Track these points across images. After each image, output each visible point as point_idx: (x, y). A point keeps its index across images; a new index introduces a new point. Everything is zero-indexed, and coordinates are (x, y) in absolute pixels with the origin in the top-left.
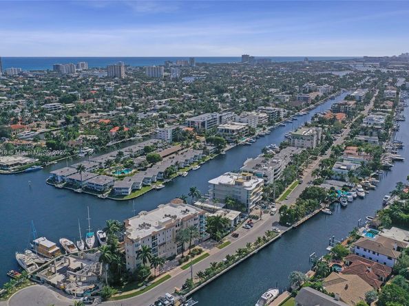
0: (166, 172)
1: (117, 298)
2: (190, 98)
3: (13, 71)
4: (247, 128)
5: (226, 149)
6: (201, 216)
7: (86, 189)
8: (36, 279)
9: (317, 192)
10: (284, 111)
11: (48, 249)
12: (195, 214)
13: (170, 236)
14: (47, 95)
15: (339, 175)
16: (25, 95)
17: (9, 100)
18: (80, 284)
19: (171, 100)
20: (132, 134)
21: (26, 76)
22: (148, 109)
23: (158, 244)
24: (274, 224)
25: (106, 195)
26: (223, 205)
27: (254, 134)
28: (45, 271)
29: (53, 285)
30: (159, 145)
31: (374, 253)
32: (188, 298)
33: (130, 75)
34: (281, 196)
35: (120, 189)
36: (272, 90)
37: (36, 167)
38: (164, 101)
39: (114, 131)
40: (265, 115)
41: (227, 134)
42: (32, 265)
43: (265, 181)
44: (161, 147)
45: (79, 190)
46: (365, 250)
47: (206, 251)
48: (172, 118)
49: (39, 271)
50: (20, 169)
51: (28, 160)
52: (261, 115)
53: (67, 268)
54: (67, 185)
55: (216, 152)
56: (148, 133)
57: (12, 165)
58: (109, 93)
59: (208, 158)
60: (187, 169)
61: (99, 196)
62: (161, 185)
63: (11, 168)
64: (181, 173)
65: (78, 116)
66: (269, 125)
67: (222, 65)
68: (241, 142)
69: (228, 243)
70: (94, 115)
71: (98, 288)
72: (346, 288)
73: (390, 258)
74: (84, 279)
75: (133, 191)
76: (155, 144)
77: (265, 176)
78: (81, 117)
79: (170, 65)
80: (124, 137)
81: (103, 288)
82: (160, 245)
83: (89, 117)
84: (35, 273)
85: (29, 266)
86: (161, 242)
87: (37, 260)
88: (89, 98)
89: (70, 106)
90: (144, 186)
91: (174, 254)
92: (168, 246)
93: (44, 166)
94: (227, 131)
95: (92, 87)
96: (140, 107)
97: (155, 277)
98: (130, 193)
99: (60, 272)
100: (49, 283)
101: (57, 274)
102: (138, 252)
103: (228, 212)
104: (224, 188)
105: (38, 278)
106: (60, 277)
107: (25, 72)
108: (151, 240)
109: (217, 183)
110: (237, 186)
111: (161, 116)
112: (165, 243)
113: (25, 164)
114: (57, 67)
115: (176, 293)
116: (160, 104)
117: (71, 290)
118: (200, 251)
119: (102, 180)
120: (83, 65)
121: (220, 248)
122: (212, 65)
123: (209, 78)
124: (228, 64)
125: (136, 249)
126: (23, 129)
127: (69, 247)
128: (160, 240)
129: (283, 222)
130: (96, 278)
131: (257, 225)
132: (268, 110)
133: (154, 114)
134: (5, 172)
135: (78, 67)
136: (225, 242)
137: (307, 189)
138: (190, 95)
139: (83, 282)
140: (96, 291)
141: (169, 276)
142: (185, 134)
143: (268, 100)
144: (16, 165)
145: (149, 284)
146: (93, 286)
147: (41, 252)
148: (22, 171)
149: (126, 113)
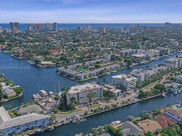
0: (100, 72)
1: (59, 114)
2: (129, 42)
3: (61, 29)
4: (146, 56)
5: (132, 65)
6: (101, 89)
7: (68, 76)
8: (36, 103)
9: (161, 87)
10: (171, 50)
11: (44, 94)
12: (98, 88)
13: (85, 95)
14: (70, 39)
15: (179, 80)
16: (62, 39)
17: (55, 40)
18: (49, 107)
19: (119, 43)
20: (95, 56)
21: (66, 31)
22: (108, 46)
23: (80, 97)
24: (135, 98)
25: (73, 78)
26: (116, 87)
27: (150, 60)
28: (41, 101)
29: (41, 106)
30: (104, 61)
31: (172, 114)
32: (84, 118)
33: (108, 32)
34: (146, 87)
35: (79, 77)
36: (172, 40)
37: (54, 66)
38: (116, 43)
39: (88, 55)
40: (158, 51)
41: (135, 58)
42: (37, 98)
43: (139, 79)
44: (105, 62)
45: (65, 76)
46: (169, 113)
47: (100, 103)
48: (115, 50)
49: (38, 101)
50: (48, 66)
51: (52, 63)
52: (156, 51)
53: (48, 101)
54: (62, 73)
55: (127, 66)
56: (102, 56)
57: (46, 65)
58: (94, 39)
59: (123, 68)
60: (111, 72)
61: (71, 79)
62: (96, 77)
63: (45, 66)
64: (107, 73)
65: (77, 48)
66: (160, 56)
67: (154, 27)
68: (142, 62)
69: (112, 102)
70: (84, 48)
71: (54, 109)
72: (148, 125)
73: (178, 118)
74: (51, 106)
75: (84, 78)
76: (102, 61)
77: (139, 77)
78: (78, 48)
79: (128, 27)
80: (91, 57)
81: (56, 109)
82: (81, 98)
83: (81, 48)
84: (37, 101)
85: (36, 99)
86: (82, 96)
87: (39, 97)
88: (85, 41)
89: (76, 43)
90: (89, 77)
91: (87, 102)
92: (84, 99)
93: (57, 66)
94: (135, 57)
95: (89, 36)
96: (104, 45)
97: (76, 109)
98: (82, 79)
99: (45, 102)
100: (40, 105)
101: (44, 103)
102: (70, 98)
103: (116, 90)
104: (117, 80)
105: (37, 103)
106: (44, 104)
107: (66, 29)
108: (77, 95)
109: (115, 78)
110: (122, 80)
111: (111, 49)
112: (83, 97)
113: (50, 64)
114: (79, 28)
115: (81, 116)
116: (114, 44)
117: (46, 108)
118: (98, 103)
119: (73, 73)
120: (89, 27)
121: (107, 103)
122: (148, 27)
123: (143, 33)
124: (157, 27)
125: (70, 97)
126: (55, 52)
127: (52, 94)
128: (81, 96)
129: (139, 97)
130: (55, 106)
131: (128, 97)
132: (161, 49)
133: (109, 48)
134: (43, 67)
135: (87, 28)
136: (110, 101)
137: (157, 85)
138: (129, 41)
139: (51, 107)
140: (54, 110)
141: (81, 110)
142: (117, 57)
143: (166, 45)
144: (47, 65)
145: (73, 111)
146: (53, 108)
147: (41, 94)
148: (48, 67)
149: (97, 47)
